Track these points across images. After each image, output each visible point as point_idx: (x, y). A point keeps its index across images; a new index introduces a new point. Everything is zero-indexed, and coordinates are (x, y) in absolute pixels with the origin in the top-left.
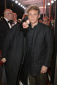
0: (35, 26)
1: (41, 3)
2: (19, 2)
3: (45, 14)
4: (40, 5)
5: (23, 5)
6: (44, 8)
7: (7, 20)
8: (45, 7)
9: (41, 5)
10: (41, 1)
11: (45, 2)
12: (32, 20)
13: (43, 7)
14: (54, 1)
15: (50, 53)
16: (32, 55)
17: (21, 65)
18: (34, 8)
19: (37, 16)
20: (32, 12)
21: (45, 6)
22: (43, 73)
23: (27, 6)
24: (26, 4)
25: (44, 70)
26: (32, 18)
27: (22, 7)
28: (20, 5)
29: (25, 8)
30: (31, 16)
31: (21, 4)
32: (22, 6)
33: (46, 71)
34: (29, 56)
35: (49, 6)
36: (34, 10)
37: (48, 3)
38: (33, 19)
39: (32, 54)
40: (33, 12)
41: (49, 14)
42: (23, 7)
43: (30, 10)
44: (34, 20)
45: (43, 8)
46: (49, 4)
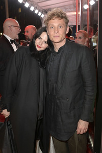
0: (61, 49)
1: (72, 6)
2: (31, 5)
3: (79, 26)
4: (70, 8)
5: (39, 11)
6: (77, 15)
7: (9, 39)
8: (80, 13)
9: (72, 9)
10: (71, 2)
11: (79, 4)
12: (54, 37)
13: (75, 13)
14: (95, 1)
16: (58, 101)
17: (38, 121)
18: (58, 15)
19: (64, 28)
20: (54, 22)
21: (78, 11)
22: (82, 133)
23: (45, 12)
24: (43, 8)
25: (83, 128)
26: (55, 32)
27: (38, 13)
28: (34, 11)
29: (43, 16)
30: (53, 30)
31: (36, 8)
32: (36, 12)
33: (87, 130)
34: (53, 104)
35: (87, 10)
36: (58, 19)
37: (85, 4)
38: (56, 35)
39: (59, 100)
40: (56, 22)
41: (86, 25)
42: (40, 14)
43: (50, 19)
44: (59, 36)
45: (75, 15)
46: (86, 7)
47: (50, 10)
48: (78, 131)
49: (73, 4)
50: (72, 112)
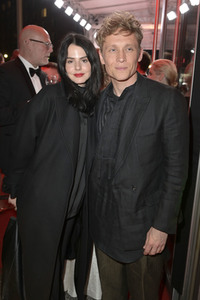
1: (146, 13)
2: (68, 4)
3: (157, 52)
4: (142, 17)
5: (83, 17)
6: (154, 32)
8: (161, 27)
9: (145, 19)
10: (145, 5)
11: (160, 9)
13: (152, 27)
14: (190, 6)
15: (176, 184)
16: (115, 191)
21: (159, 22)
22: (153, 253)
23: (94, 19)
24: (91, 12)
25: (157, 244)
27: (79, 22)
28: (72, 16)
29: (88, 27)
31: (76, 11)
32: (77, 18)
35: (174, 22)
39: (117, 188)
42: (83, 23)
45: (150, 30)
46: (172, 16)
47: (103, 16)
48: (147, 248)
49: (148, 9)
50: (140, 212)
